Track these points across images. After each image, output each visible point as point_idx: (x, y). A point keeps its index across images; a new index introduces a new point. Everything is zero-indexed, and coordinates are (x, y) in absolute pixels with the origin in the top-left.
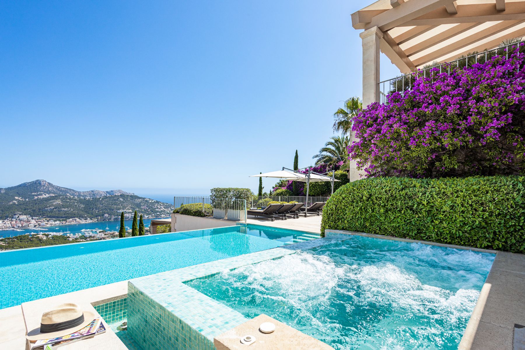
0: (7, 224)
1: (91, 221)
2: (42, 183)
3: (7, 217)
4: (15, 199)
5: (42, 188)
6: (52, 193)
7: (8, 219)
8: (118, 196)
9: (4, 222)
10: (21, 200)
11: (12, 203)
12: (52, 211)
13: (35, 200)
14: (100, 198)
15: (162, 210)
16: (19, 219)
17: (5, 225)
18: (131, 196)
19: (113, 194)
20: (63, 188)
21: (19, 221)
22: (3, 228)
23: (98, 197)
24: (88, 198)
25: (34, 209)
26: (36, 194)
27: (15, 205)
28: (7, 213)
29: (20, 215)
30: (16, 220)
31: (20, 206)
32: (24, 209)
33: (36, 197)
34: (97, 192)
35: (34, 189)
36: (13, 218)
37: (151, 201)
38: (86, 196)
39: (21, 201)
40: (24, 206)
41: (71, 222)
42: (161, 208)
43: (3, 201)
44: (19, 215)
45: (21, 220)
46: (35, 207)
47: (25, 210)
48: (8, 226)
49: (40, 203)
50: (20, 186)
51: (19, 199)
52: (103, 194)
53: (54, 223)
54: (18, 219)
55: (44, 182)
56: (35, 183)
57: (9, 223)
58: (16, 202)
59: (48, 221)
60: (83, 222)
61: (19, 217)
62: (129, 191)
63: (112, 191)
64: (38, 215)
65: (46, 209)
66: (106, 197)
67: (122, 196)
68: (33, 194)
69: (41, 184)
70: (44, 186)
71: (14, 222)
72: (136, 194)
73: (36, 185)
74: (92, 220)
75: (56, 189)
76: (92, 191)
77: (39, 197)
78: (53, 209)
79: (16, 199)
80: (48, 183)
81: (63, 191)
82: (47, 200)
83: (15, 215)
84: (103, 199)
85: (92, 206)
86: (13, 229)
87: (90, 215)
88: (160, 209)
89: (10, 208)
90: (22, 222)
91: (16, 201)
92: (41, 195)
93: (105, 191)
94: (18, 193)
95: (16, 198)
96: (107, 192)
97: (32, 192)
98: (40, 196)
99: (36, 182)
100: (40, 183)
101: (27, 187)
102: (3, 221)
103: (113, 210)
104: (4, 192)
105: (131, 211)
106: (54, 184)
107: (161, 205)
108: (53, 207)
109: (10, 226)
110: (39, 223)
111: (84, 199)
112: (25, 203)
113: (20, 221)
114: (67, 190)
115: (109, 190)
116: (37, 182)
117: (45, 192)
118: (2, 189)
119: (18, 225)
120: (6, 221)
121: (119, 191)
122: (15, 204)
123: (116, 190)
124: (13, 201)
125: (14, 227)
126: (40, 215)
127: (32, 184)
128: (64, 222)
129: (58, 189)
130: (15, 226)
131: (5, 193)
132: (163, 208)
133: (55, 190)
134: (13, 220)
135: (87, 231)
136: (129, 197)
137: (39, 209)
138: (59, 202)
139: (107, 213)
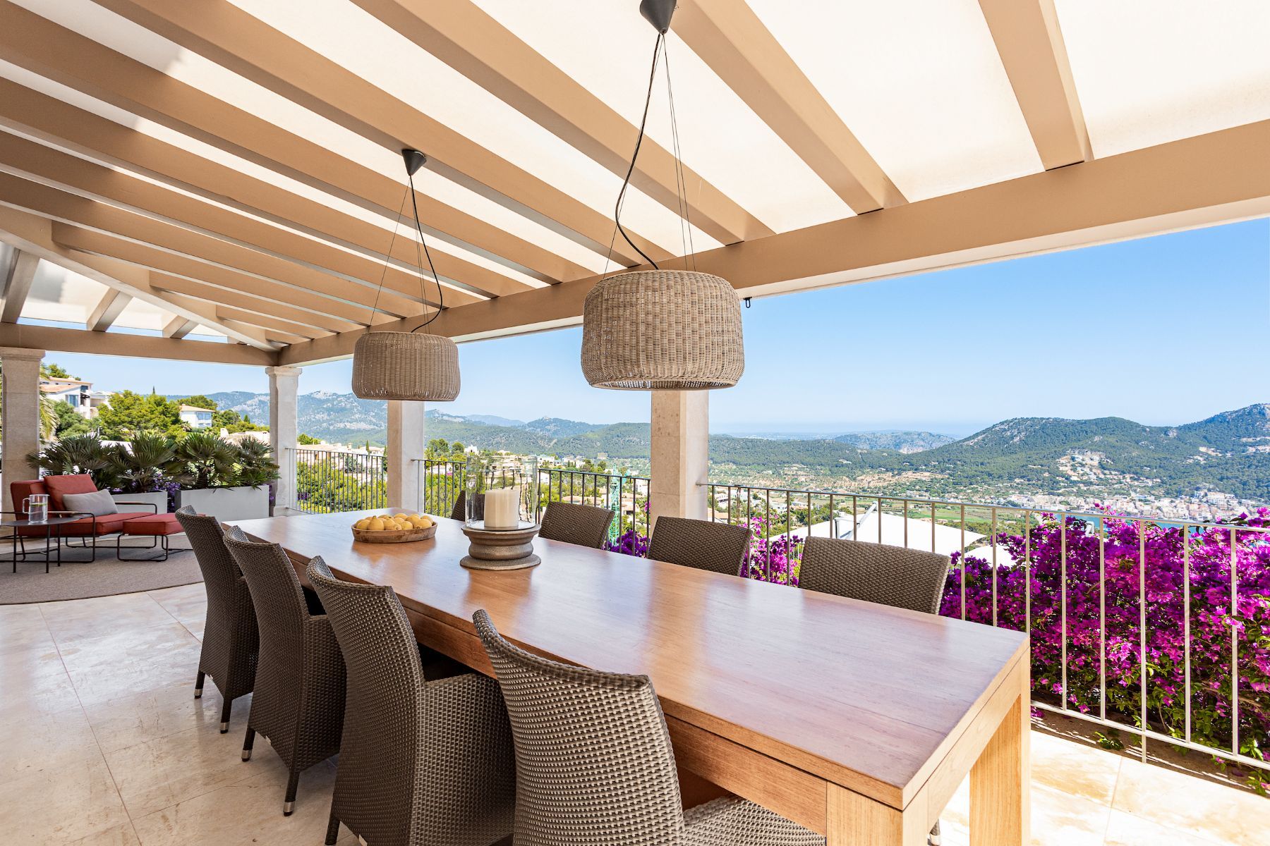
0: (1180, 510)
3: (1179, 493)
4: (1199, 453)
7: (1181, 498)
9: (1174, 504)
10: (1214, 454)
11: (1191, 461)
13: (1248, 457)
16: (1207, 501)
17: (1175, 511)
21: (1207, 505)
22: (1172, 515)
25: (1245, 478)
26: (1250, 440)
27: (1198, 468)
28: (1181, 484)
29: (1209, 490)
30: (1201, 501)
31: (1210, 469)
32: (1219, 477)
33: (1251, 450)
35: (1247, 429)
36: (1192, 496)
39: (1213, 457)
40: (1220, 471)
43: (1173, 457)
44: (1206, 491)
45: (1211, 504)
46: (1247, 473)
47: (1221, 479)
48: (1181, 513)
49: (1262, 466)
50: (1211, 420)
51: (1210, 452)
54: (1204, 500)
56: (1250, 413)
57: (1184, 506)
58: (1201, 459)
61: (1206, 495)
64: (1255, 494)
68: (1244, 440)
69: (1264, 414)
71: (1194, 507)
73: (1248, 420)
77: (1260, 448)
79: (1202, 453)
83: (1198, 489)
89: (1186, 472)
90: (1214, 508)
91: (1201, 456)
94: (1205, 437)
95: (1203, 449)
97: (1240, 437)
98: (1264, 448)
99: (1251, 410)
100: (1262, 413)
101: (1228, 422)
102: (1172, 502)
104: (1175, 434)
109: (1187, 514)
112: (1222, 464)
113: (1209, 506)
116: (1255, 411)
118: (1171, 428)
119: (1204, 514)
120: (1177, 501)
122: (1198, 464)
124: (1195, 457)
126: (1261, 496)
127: (1242, 415)
130: (1198, 516)
131: (1178, 438)
134: (1193, 500)
137: (1258, 481)
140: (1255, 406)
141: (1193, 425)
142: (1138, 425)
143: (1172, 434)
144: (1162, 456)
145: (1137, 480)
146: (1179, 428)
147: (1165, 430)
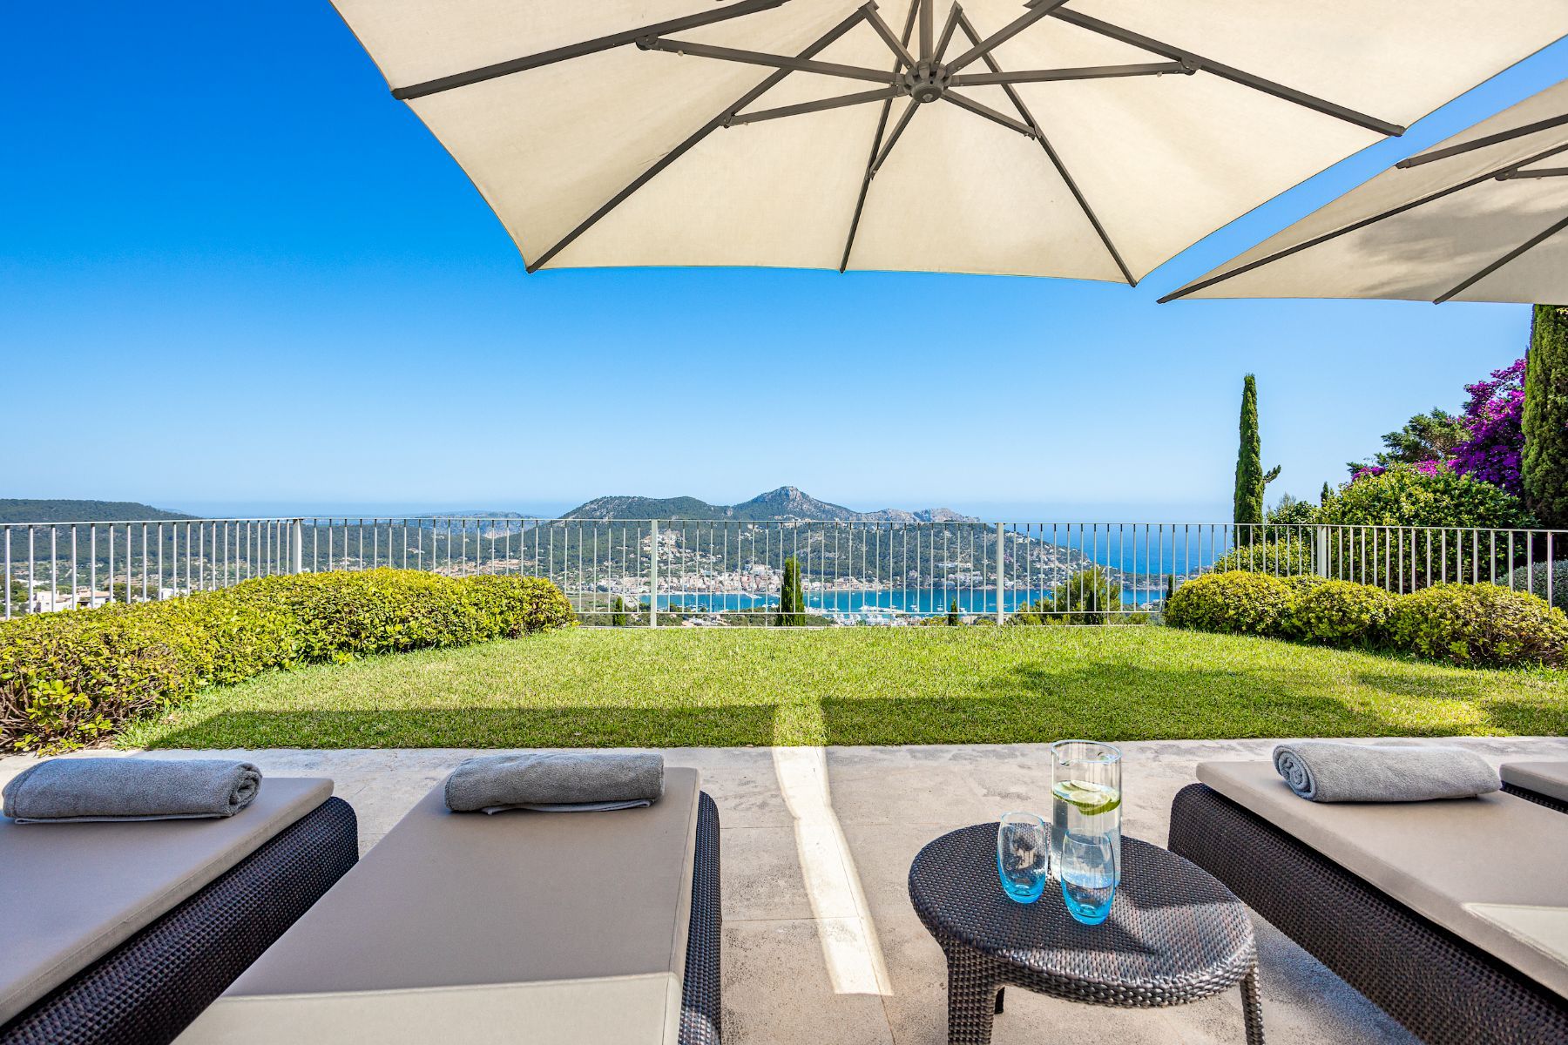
0: (736, 582)
1: (881, 587)
2: (791, 493)
3: (735, 567)
4: (748, 530)
5: (790, 506)
6: (809, 516)
7: (737, 572)
8: (940, 524)
9: (732, 578)
10: (757, 531)
11: (743, 538)
12: (806, 558)
13: (778, 532)
14: (901, 528)
15: (1052, 566)
16: (754, 573)
17: (732, 584)
18: (969, 526)
19: (929, 520)
20: (828, 504)
21: (753, 577)
22: (730, 588)
23: (896, 527)
24: (874, 529)
25: (777, 551)
26: (780, 518)
27: (747, 543)
28: (736, 559)
29: (755, 563)
30: (749, 573)
31: (755, 544)
32: (761, 551)
34: (893, 514)
35: (778, 508)
36: (744, 569)
37: (1021, 541)
38: (871, 523)
39: (757, 533)
40: (762, 546)
41: (842, 586)
42: (1049, 560)
43: (730, 534)
44: (753, 564)
46: (778, 547)
47: (762, 553)
48: (736, 585)
49: (788, 540)
50: (755, 501)
51: (755, 529)
52: (908, 520)
53: (810, 584)
54: (752, 572)
55: (795, 492)
57: (738, 579)
60: (864, 587)
61: (753, 567)
62: (972, 515)
63: (926, 512)
66: (913, 527)
67: (948, 525)
68: (776, 518)
70: (794, 500)
71: (745, 579)
72: (983, 519)
73: (779, 500)
74: (882, 583)
75: (816, 506)
76: (885, 512)
77: (786, 524)
78: (810, 553)
79: (750, 530)
80: (802, 493)
81: (829, 511)
82: (799, 531)
83: (747, 563)
84: (906, 532)
86: (743, 592)
87: (878, 572)
88: (1046, 564)
90: (758, 579)
91: (749, 533)
92: (789, 520)
93: (911, 511)
94: (751, 516)
95: (750, 527)
96: (916, 514)
97: (774, 515)
99: (780, 492)
100: (787, 495)
101: (766, 502)
102: (730, 575)
103: (927, 561)
104: (732, 513)
105: (970, 565)
106: (811, 497)
107: (1049, 553)
108: (810, 549)
109: (740, 586)
111: (868, 531)
112: (763, 539)
113: (755, 577)
114: (834, 510)
115: (919, 511)
116: (783, 492)
117: (795, 514)
118: (728, 507)
119: (751, 585)
120: (734, 575)
121: (943, 511)
122: (747, 540)
123: (935, 508)
124: (745, 534)
125: (745, 590)
127: (775, 496)
128: (829, 585)
129: (819, 506)
130: (747, 587)
131: (734, 517)
132: (1057, 563)
133: (813, 509)
134: (744, 573)
135: (871, 611)
136: (966, 528)
137: (785, 553)
138: (820, 537)
139: (916, 569)
140: (783, 488)
141: (744, 504)
142: (705, 505)
143: (730, 513)
145: (705, 557)
146: (734, 508)
147: (724, 509)
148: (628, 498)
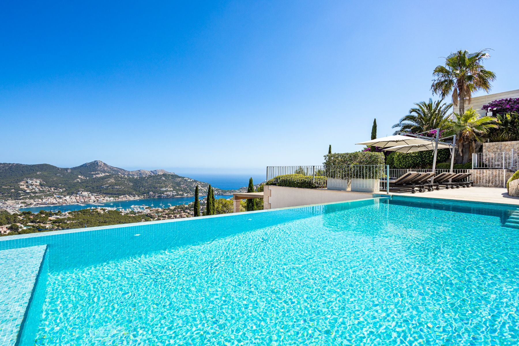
1: (138, 198)
2: (99, 163)
3: (72, 193)
5: (99, 168)
6: (107, 172)
7: (73, 195)
8: (161, 175)
11: (76, 181)
12: (107, 189)
13: (94, 179)
14: (146, 177)
16: (82, 195)
17: (71, 200)
18: (172, 175)
19: (156, 174)
20: (115, 168)
22: (70, 202)
23: (144, 176)
24: (135, 177)
25: (93, 186)
28: (73, 190)
29: (83, 191)
30: (80, 196)
31: (82, 184)
33: (94, 176)
34: (143, 172)
35: (93, 169)
37: (189, 180)
38: (134, 175)
39: (83, 179)
40: (86, 184)
41: (122, 198)
43: (69, 180)
45: (83, 197)
46: (94, 184)
47: (86, 187)
48: (74, 201)
49: (98, 182)
50: (82, 166)
51: (82, 177)
52: (148, 174)
53: (109, 199)
55: (101, 163)
56: (94, 164)
57: (74, 198)
58: (79, 180)
59: (104, 197)
60: (132, 198)
61: (81, 193)
62: (171, 171)
63: (155, 171)
64: (96, 192)
65: (103, 186)
66: (150, 176)
67: (164, 175)
70: (100, 166)
71: (78, 198)
72: (177, 173)
73: (94, 166)
74: (139, 197)
75: (110, 168)
76: (139, 171)
77: (97, 175)
78: (108, 187)
79: (79, 178)
80: (104, 163)
81: (116, 170)
82: (103, 178)
83: (79, 191)
84: (148, 178)
85: (139, 185)
86: (77, 204)
87: (137, 193)
89: (75, 185)
92: (98, 174)
93: (150, 170)
94: (80, 172)
95: (80, 176)
96: (151, 171)
97: (91, 172)
100: (97, 164)
101: (87, 167)
102: (70, 197)
103: (156, 188)
105: (172, 189)
106: (108, 165)
108: (108, 185)
109: (76, 201)
110: (98, 198)
111: (133, 178)
112: (86, 181)
114: (119, 170)
115: (153, 170)
117: (101, 171)
119: (81, 200)
120: (72, 197)
121: (162, 170)
122: (78, 182)
123: (159, 169)
124: (77, 179)
125: (78, 202)
126: (98, 192)
127: (91, 164)
128: (117, 198)
129: (112, 168)
130: (79, 201)
131: (71, 173)
133: (109, 170)
134: (77, 195)
136: (170, 176)
137: (97, 187)
138: (112, 180)
139: (152, 191)
140: (95, 161)
141: (76, 167)
142: (56, 167)
143: (69, 171)
144: (65, 179)
145: (56, 190)
146: (71, 169)
147: (67, 169)
148: (10, 164)
